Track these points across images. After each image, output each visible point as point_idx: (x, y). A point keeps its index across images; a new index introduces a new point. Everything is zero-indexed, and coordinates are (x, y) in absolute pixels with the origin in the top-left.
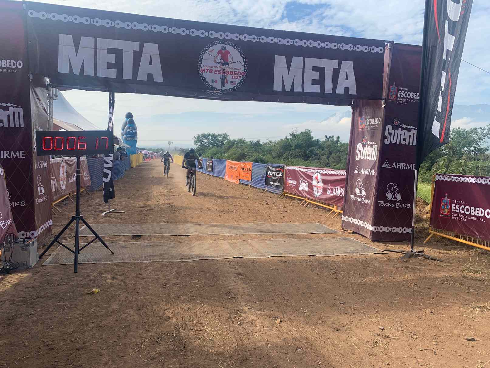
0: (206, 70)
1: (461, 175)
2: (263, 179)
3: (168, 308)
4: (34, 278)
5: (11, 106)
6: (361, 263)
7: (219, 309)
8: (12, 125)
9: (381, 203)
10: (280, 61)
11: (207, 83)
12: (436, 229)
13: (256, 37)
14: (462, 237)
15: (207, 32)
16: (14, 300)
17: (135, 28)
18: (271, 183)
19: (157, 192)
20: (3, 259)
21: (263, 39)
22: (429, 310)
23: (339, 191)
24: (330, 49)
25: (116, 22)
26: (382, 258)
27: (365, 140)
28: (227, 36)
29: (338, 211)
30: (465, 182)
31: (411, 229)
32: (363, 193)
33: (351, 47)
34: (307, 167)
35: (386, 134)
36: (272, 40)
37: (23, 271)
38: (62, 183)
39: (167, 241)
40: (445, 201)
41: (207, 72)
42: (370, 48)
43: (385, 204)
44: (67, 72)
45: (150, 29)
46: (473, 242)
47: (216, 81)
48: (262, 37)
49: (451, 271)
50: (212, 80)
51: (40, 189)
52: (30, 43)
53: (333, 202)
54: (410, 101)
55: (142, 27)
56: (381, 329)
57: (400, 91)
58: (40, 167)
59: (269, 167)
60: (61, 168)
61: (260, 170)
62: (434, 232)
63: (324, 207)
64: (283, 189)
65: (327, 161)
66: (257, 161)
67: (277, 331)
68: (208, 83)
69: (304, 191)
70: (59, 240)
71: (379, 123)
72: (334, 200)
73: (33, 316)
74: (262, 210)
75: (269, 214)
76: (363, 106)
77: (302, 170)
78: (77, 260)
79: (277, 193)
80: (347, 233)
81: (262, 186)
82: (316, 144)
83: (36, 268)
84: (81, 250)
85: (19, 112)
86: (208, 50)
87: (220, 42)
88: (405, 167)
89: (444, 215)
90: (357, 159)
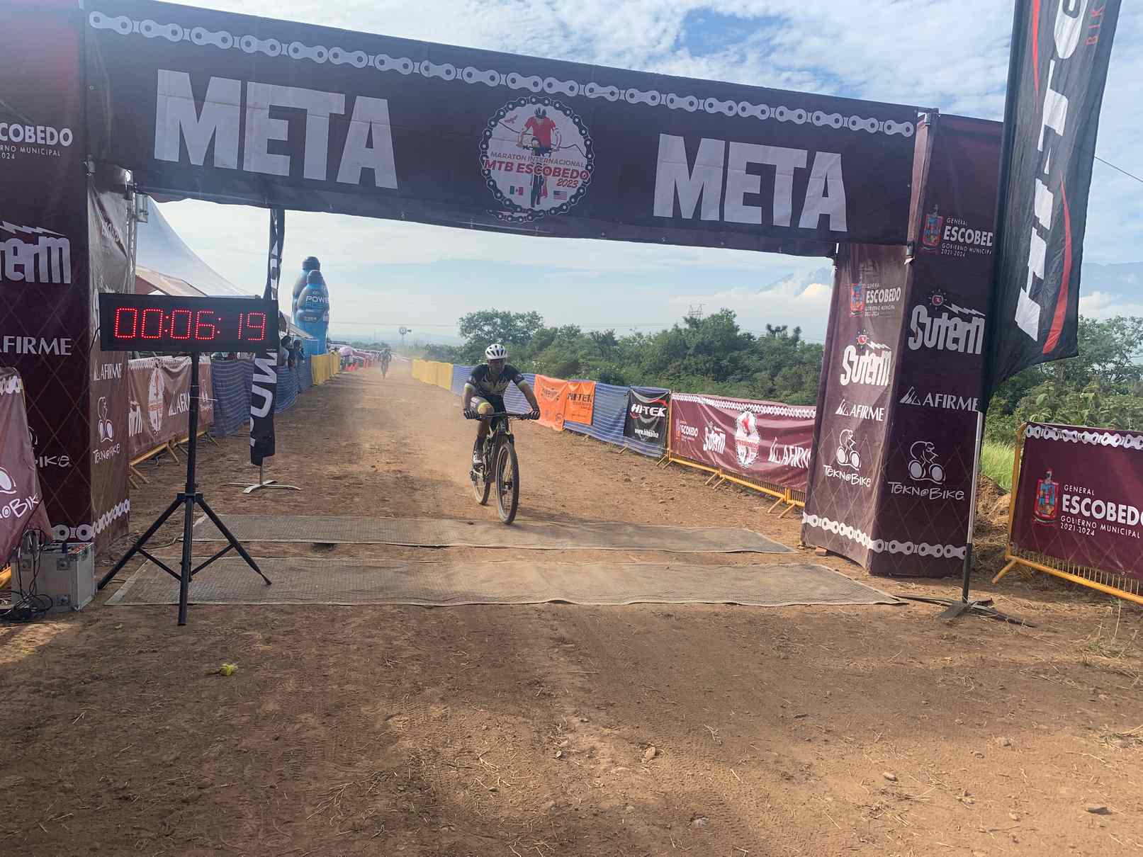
0: (497, 165)
1: (1086, 427)
2: (618, 422)
3: (395, 712)
4: (84, 634)
5: (44, 234)
6: (845, 625)
7: (514, 721)
8: (44, 278)
10: (671, 148)
11: (499, 195)
12: (1022, 552)
13: (616, 90)
14: (1082, 571)
15: (503, 76)
16: (39, 683)
17: (337, 62)
18: (637, 431)
19: (373, 443)
20: (15, 587)
21: (632, 96)
22: (1003, 738)
23: (799, 456)
24: (789, 122)
25: (293, 45)
26: (894, 615)
27: (864, 337)
28: (550, 85)
29: (793, 502)
30: (1094, 443)
31: (964, 548)
32: (856, 460)
33: (837, 121)
34: (724, 398)
35: (914, 326)
36: (653, 98)
37: (61, 619)
38: (153, 415)
39: (394, 558)
40: (1046, 488)
41: (500, 169)
42: (882, 123)
43: (905, 489)
44: (174, 157)
45: (371, 64)
46: (1109, 584)
47: (521, 193)
48: (631, 91)
49: (1055, 650)
50: (512, 190)
51: (105, 427)
52: (91, 88)
53: (782, 481)
54: (971, 250)
55: (351, 58)
56: (891, 780)
57: (950, 228)
58: (105, 378)
59: (635, 393)
60: (153, 383)
61: (614, 401)
62: (1017, 558)
63: (760, 491)
64: (666, 446)
65: (770, 384)
66: (605, 379)
67: (646, 775)
68: (502, 195)
69: (716, 452)
70: (145, 548)
71: (898, 299)
72: (786, 477)
73: (82, 721)
74: (616, 494)
75: (632, 504)
76: (862, 260)
77: (712, 403)
78: (186, 596)
79: (652, 455)
80: (813, 553)
81: (617, 437)
82: (746, 343)
83: (91, 610)
84: (196, 572)
85: (61, 249)
86: (503, 116)
87: (534, 100)
88: (956, 405)
89: (1043, 518)
90: (844, 381)
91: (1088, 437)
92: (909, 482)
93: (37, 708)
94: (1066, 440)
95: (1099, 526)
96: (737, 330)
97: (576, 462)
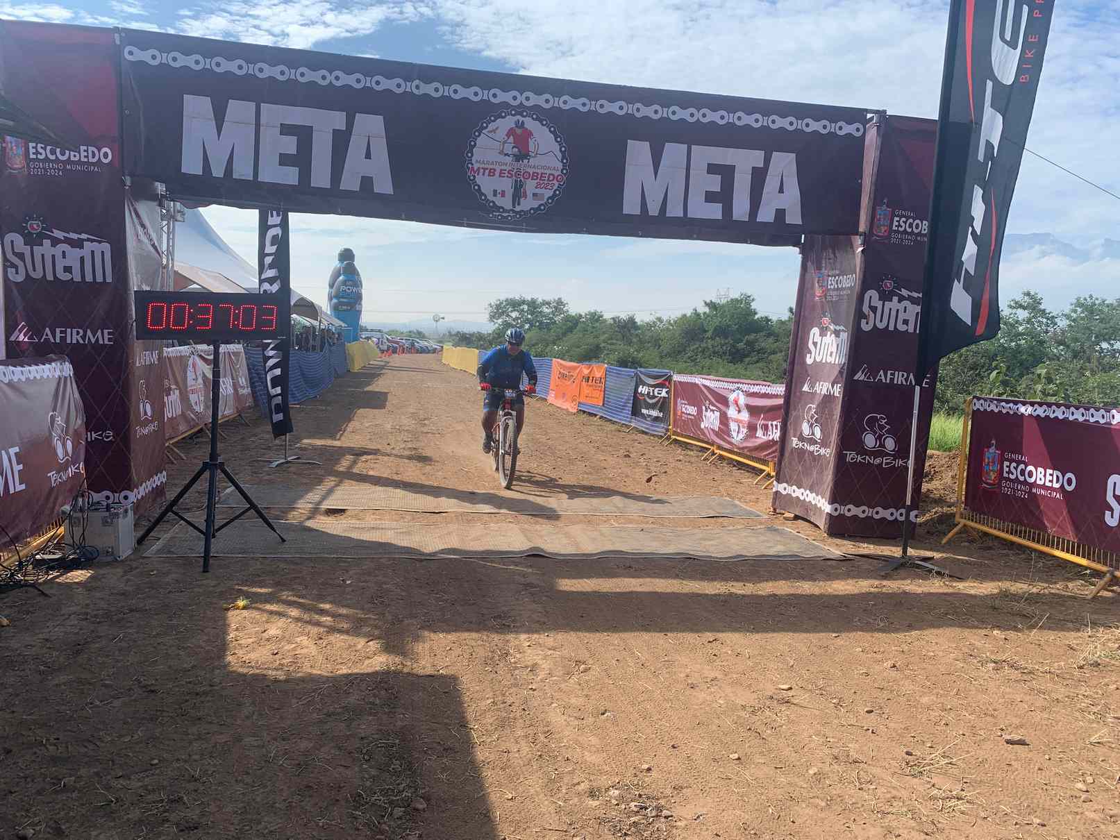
0: (482, 171)
2: (627, 403)
4: (125, 578)
5: (88, 240)
8: (89, 278)
9: (851, 456)
10: (638, 152)
11: (483, 198)
13: (587, 102)
15: (486, 92)
17: (338, 84)
18: (644, 411)
19: (395, 424)
21: (602, 106)
24: (747, 127)
27: (825, 319)
28: (527, 99)
30: (1026, 414)
32: (818, 433)
33: (791, 124)
34: (717, 378)
35: (866, 309)
36: (621, 108)
37: (106, 565)
38: (193, 398)
39: (396, 521)
40: (991, 456)
41: (483, 174)
42: (833, 125)
43: (859, 458)
44: (199, 171)
45: (368, 85)
47: (503, 194)
48: (599, 103)
50: (495, 193)
51: (144, 406)
52: (128, 112)
53: (767, 455)
54: (919, 238)
55: (351, 80)
57: (898, 219)
58: (144, 364)
59: (642, 377)
60: (190, 368)
61: (622, 384)
62: (966, 521)
63: (748, 465)
64: (669, 425)
68: (485, 196)
69: (712, 430)
70: (175, 509)
71: (853, 285)
72: (770, 451)
73: (121, 640)
74: (614, 468)
75: (627, 476)
76: (824, 248)
77: (707, 383)
78: (209, 550)
79: (656, 433)
80: (782, 518)
81: (626, 417)
82: (763, 327)
83: (131, 560)
84: (219, 529)
85: (103, 252)
86: (487, 127)
87: (513, 112)
88: (907, 382)
89: (987, 484)
90: (809, 361)
91: (1022, 409)
92: (863, 451)
93: (85, 631)
94: (1004, 411)
95: (1031, 489)
96: (756, 313)
97: (584, 440)
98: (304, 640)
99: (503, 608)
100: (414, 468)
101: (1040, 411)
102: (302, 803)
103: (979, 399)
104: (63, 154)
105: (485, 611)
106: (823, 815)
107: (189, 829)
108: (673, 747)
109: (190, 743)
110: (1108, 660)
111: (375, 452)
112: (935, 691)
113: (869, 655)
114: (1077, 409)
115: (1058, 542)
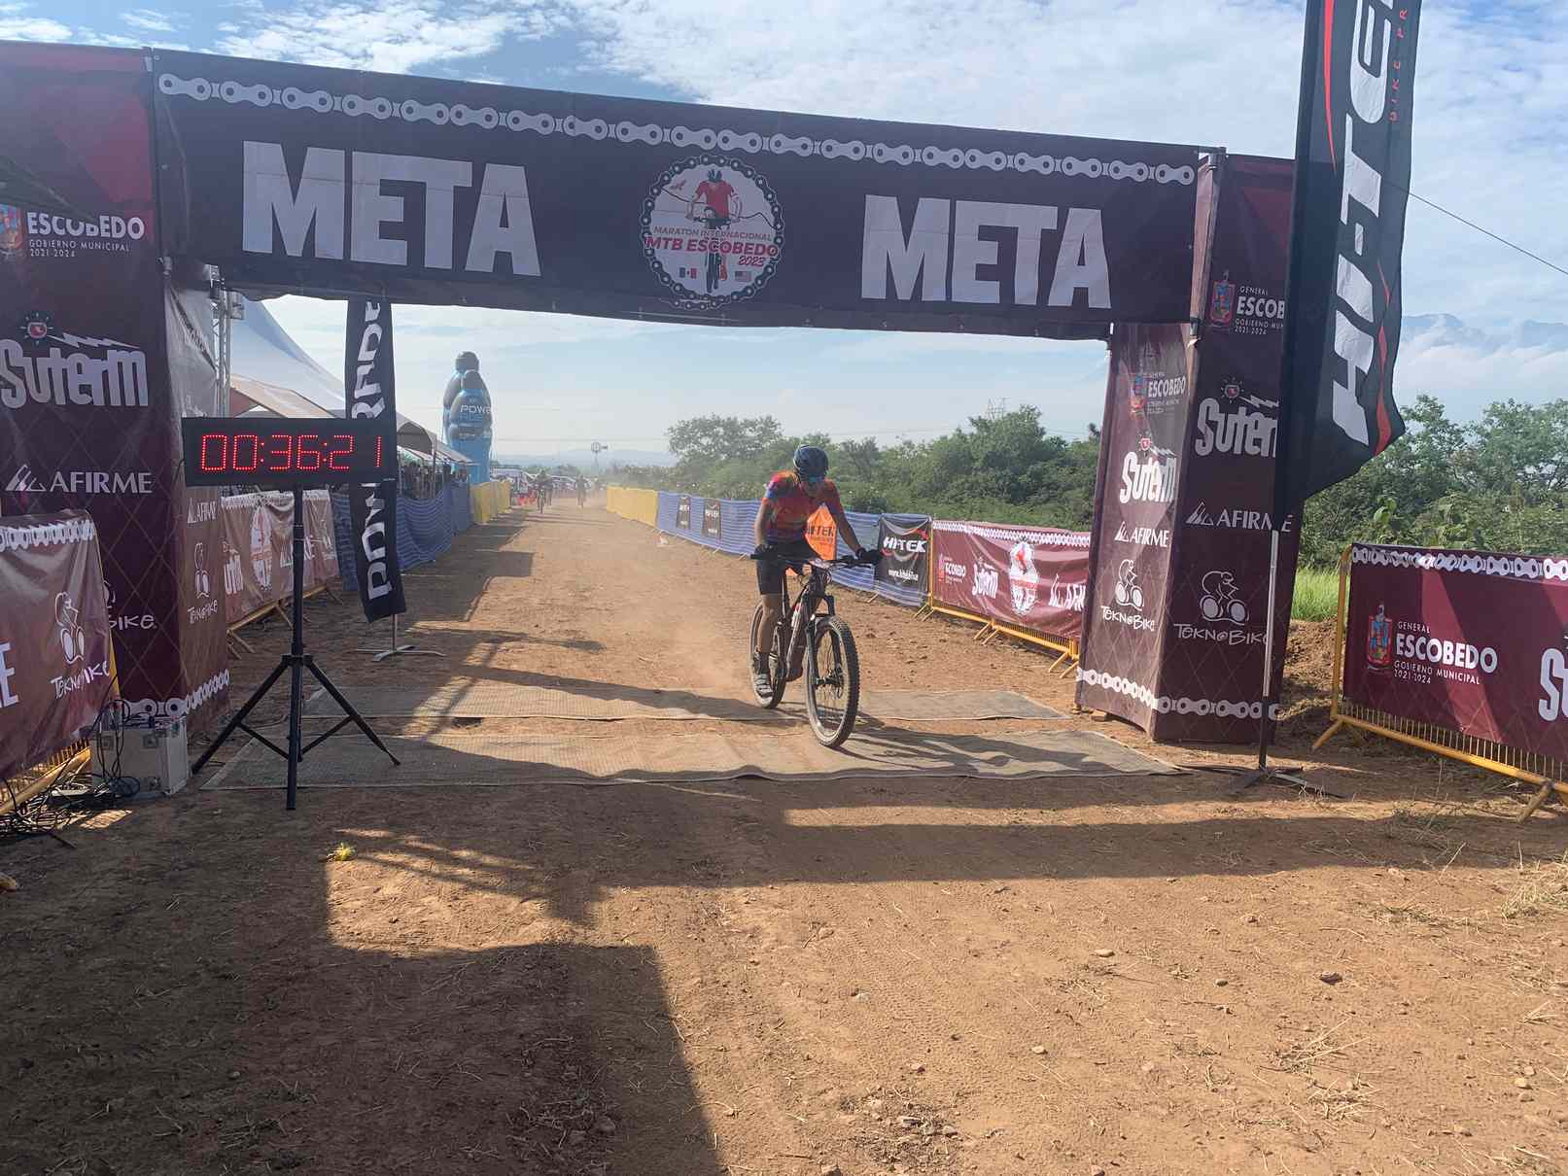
0: (663, 242)
4: (177, 820)
5: (113, 347)
8: (116, 401)
10: (881, 212)
11: (666, 279)
12: (1355, 710)
13: (808, 142)
15: (667, 132)
17: (461, 123)
18: (893, 573)
19: (544, 597)
20: (97, 769)
21: (829, 149)
24: (1032, 173)
25: (406, 104)
26: (1169, 786)
27: (1145, 441)
28: (725, 140)
30: (1426, 567)
32: (1138, 599)
33: (1094, 168)
34: (995, 525)
35: (1202, 426)
36: (856, 150)
37: (150, 803)
38: (259, 566)
40: (1378, 626)
41: (666, 247)
42: (1152, 169)
43: (1196, 633)
44: (267, 248)
45: (502, 123)
47: (693, 274)
48: (826, 143)
50: (682, 270)
52: (165, 167)
53: (1065, 631)
54: (1273, 326)
55: (478, 117)
57: (1244, 299)
59: (889, 523)
60: (255, 525)
62: (1346, 717)
63: (1039, 646)
64: (927, 591)
68: (669, 277)
69: (987, 597)
71: (1183, 391)
72: (1070, 625)
73: (177, 907)
75: (872, 664)
76: (1142, 341)
77: (980, 532)
78: (295, 779)
79: (910, 603)
80: (1089, 719)
81: (867, 582)
82: (1054, 451)
83: (185, 795)
84: (306, 750)
85: (134, 364)
86: (669, 182)
87: (706, 160)
88: (1260, 525)
89: (1375, 665)
90: (1124, 498)
91: (1421, 561)
92: (1200, 623)
93: (127, 895)
94: (1396, 564)
95: (1435, 672)
96: (1043, 433)
98: (432, 901)
99: (711, 852)
100: (575, 659)
101: (1446, 563)
102: (443, 1128)
103: (1360, 547)
104: (75, 227)
105: (684, 856)
106: (1164, 1127)
107: (288, 1166)
108: (954, 1038)
109: (284, 1046)
110: (1547, 905)
111: (519, 637)
112: (1311, 954)
113: (1219, 907)
114: (1498, 558)
115: (1474, 744)
